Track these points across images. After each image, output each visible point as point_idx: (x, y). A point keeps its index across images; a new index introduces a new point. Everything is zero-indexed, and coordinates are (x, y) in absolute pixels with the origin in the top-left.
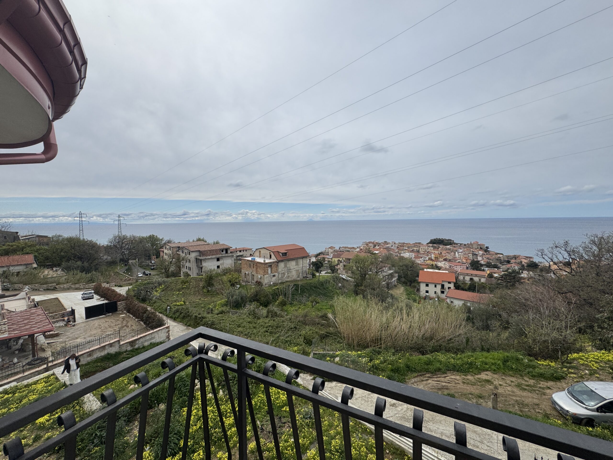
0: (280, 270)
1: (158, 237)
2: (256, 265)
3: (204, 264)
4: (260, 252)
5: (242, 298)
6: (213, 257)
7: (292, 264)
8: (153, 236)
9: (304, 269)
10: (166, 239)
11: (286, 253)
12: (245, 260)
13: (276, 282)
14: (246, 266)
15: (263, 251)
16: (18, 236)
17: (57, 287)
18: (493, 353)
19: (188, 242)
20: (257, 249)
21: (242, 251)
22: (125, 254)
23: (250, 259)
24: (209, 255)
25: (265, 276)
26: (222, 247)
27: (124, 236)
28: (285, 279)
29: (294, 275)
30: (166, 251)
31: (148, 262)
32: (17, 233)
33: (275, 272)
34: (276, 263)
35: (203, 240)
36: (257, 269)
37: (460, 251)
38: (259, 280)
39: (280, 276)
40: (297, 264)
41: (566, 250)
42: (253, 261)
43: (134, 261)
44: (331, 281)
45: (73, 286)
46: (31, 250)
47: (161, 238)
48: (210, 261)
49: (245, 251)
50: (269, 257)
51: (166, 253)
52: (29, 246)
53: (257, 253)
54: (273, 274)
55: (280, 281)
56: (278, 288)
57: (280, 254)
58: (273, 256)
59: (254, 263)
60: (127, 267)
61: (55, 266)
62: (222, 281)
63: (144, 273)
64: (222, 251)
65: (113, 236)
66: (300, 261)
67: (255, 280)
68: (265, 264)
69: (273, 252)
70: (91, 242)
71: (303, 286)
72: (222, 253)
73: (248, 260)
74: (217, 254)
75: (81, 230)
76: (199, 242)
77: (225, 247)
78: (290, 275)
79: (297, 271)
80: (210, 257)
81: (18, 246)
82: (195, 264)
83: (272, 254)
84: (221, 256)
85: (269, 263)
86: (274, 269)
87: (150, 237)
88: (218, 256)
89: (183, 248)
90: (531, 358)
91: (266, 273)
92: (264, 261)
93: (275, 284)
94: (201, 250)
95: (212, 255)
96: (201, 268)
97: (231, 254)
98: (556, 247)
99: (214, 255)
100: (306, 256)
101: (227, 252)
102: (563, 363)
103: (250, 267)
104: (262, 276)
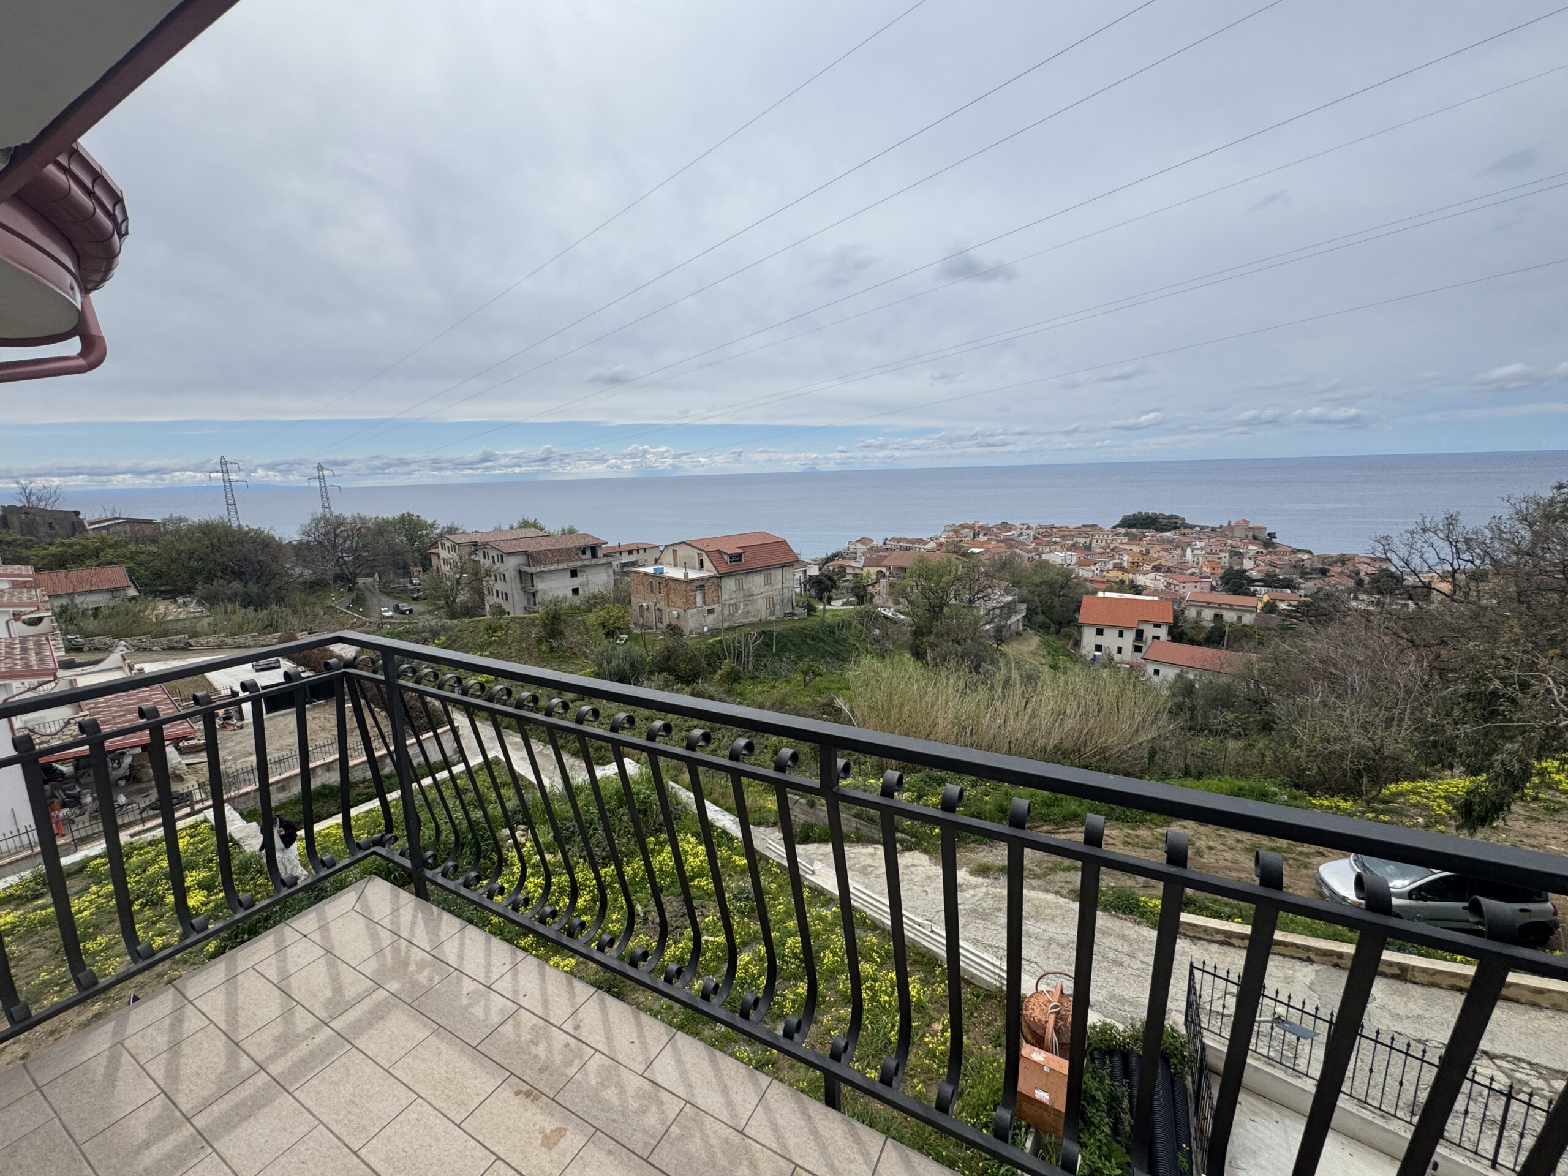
0: (725, 597)
1: (422, 518)
2: (667, 586)
3: (540, 585)
4: (675, 552)
5: (632, 665)
6: (560, 567)
7: (756, 582)
8: (410, 515)
9: (787, 595)
10: (442, 524)
11: (739, 556)
12: (639, 573)
13: (717, 626)
14: (641, 587)
15: (682, 551)
16: (81, 523)
17: (192, 642)
18: (1207, 782)
19: (499, 530)
20: (666, 546)
21: (635, 553)
22: (345, 563)
23: (650, 570)
24: (551, 563)
25: (690, 612)
26: (582, 543)
27: (337, 517)
28: (738, 620)
29: (760, 610)
30: (444, 554)
31: (405, 582)
32: (77, 513)
33: (714, 602)
34: (715, 581)
35: (535, 525)
36: (668, 595)
37: (1199, 544)
38: (674, 622)
39: (726, 612)
40: (769, 583)
41: (1448, 539)
42: (658, 576)
43: (370, 580)
44: (855, 623)
45: (229, 640)
46: (118, 556)
47: (430, 522)
48: (554, 576)
49: (641, 552)
50: (697, 565)
51: (445, 556)
52: (110, 547)
53: (668, 557)
54: (710, 607)
55: (726, 625)
56: (720, 642)
57: (726, 557)
58: (707, 563)
59: (660, 580)
60: (354, 595)
61: (182, 593)
62: (585, 625)
63: (396, 609)
64: (584, 553)
65: (310, 517)
66: (777, 575)
67: (666, 622)
68: (688, 582)
69: (707, 553)
70: (258, 532)
71: (784, 636)
72: (584, 557)
73: (646, 574)
74: (571, 560)
75: (231, 504)
76: (523, 530)
77: (591, 542)
78: (750, 608)
79: (768, 598)
80: (552, 568)
81: (85, 547)
82: (519, 585)
83: (705, 557)
84: (579, 563)
85: (698, 580)
86: (711, 594)
87: (402, 518)
88: (573, 564)
89: (485, 545)
90: (1299, 793)
91: (690, 604)
92: (686, 575)
93: (714, 632)
94: (530, 550)
95: (558, 562)
96: (534, 594)
97: (605, 560)
98: (1425, 530)
99: (563, 561)
100: (793, 562)
101: (594, 555)
102: (1368, 802)
103: (652, 590)
104: (682, 611)
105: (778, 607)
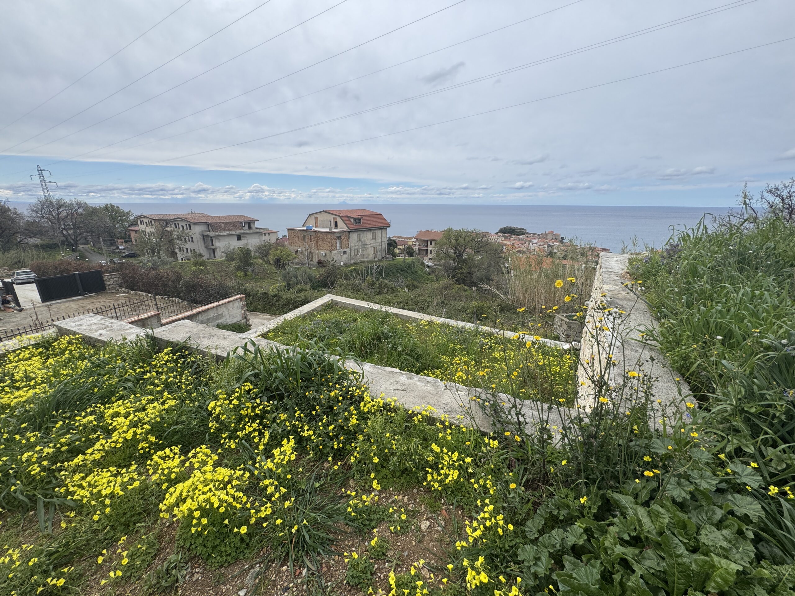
0: (352, 244)
3: (218, 244)
4: (316, 218)
6: (231, 233)
7: (368, 237)
8: (112, 206)
11: (359, 220)
13: (348, 262)
14: (297, 239)
15: (321, 217)
20: (310, 215)
24: (225, 231)
25: (333, 252)
26: (242, 220)
28: (359, 259)
29: (370, 254)
30: (143, 227)
31: (112, 247)
33: (346, 247)
34: (347, 234)
36: (317, 242)
37: (535, 241)
38: (323, 259)
39: (353, 254)
40: (374, 238)
43: (87, 246)
47: (126, 210)
48: (227, 239)
49: (267, 235)
50: (333, 225)
54: (344, 250)
55: (352, 262)
56: (355, 269)
58: (340, 223)
64: (244, 226)
66: (378, 233)
67: (315, 260)
68: (331, 233)
69: (340, 217)
71: (387, 268)
72: (244, 228)
73: (301, 230)
74: (236, 229)
77: (247, 220)
78: (365, 252)
79: (374, 247)
80: (226, 233)
82: (203, 244)
83: (339, 221)
84: (242, 232)
85: (338, 232)
86: (344, 242)
87: (106, 208)
88: (238, 232)
89: (175, 220)
91: (332, 248)
92: (330, 229)
93: (346, 265)
94: (209, 221)
95: (229, 230)
96: (214, 250)
97: (258, 231)
99: (232, 230)
100: (385, 226)
101: (250, 228)
103: (305, 240)
104: (328, 252)
105: (379, 253)
